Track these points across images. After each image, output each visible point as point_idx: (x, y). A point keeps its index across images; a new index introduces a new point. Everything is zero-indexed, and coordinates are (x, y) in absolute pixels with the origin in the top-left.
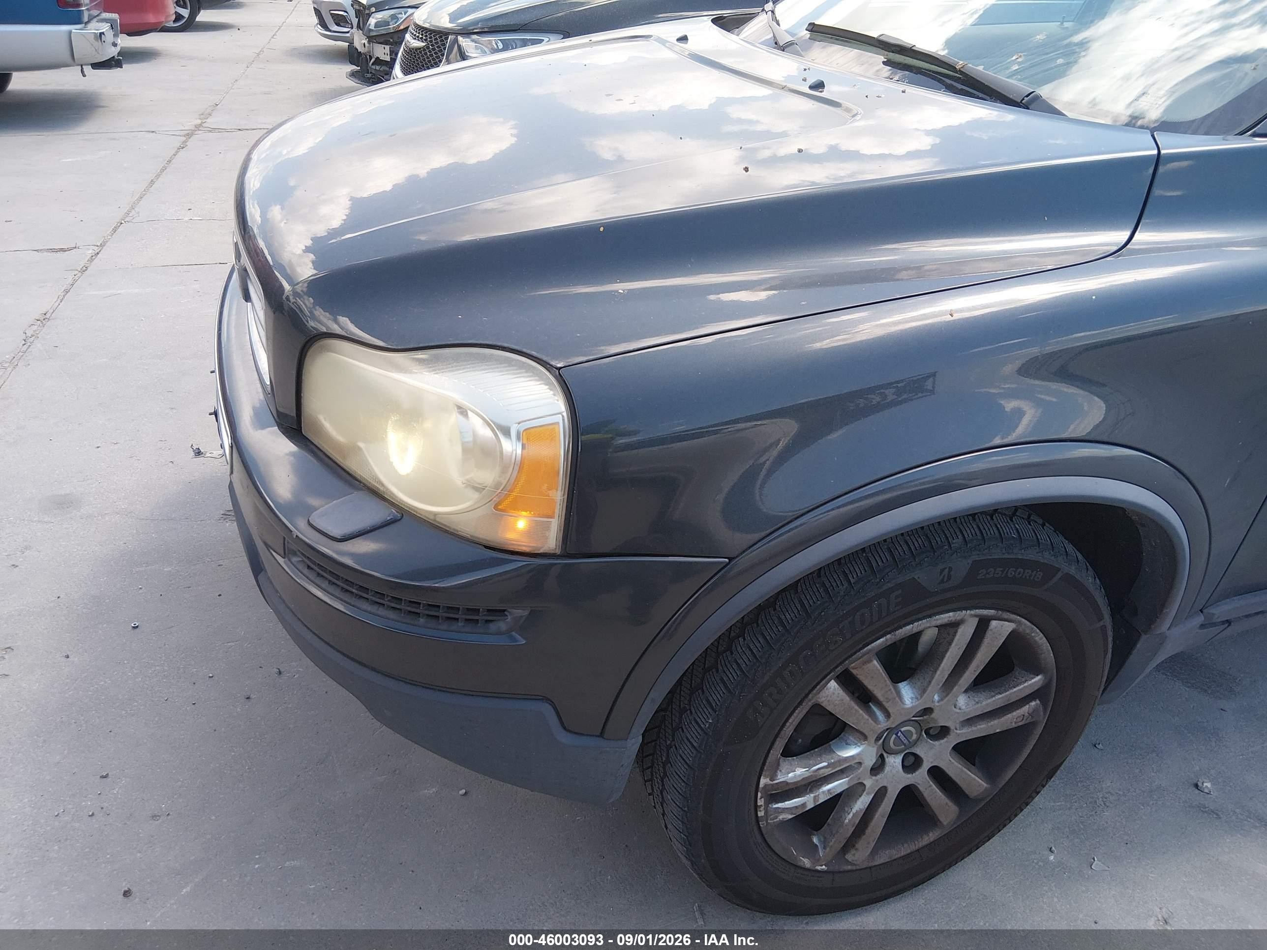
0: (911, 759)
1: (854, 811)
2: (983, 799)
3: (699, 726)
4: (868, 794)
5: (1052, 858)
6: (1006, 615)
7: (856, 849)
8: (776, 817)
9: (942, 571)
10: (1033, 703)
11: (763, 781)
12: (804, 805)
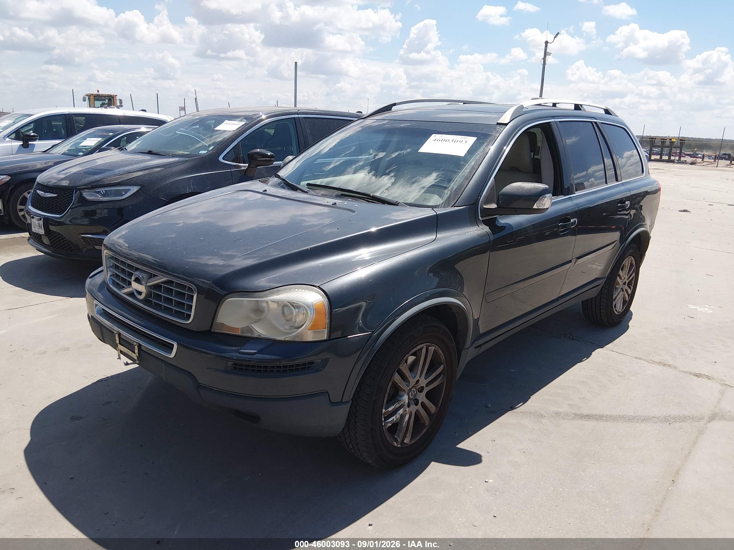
0: (416, 401)
1: (405, 421)
2: (435, 413)
3: (366, 394)
4: (408, 414)
5: (457, 435)
6: (432, 345)
7: (407, 437)
8: (387, 426)
9: (418, 330)
10: (442, 375)
11: (384, 411)
12: (393, 419)
